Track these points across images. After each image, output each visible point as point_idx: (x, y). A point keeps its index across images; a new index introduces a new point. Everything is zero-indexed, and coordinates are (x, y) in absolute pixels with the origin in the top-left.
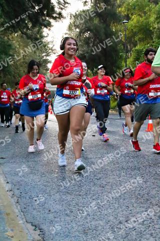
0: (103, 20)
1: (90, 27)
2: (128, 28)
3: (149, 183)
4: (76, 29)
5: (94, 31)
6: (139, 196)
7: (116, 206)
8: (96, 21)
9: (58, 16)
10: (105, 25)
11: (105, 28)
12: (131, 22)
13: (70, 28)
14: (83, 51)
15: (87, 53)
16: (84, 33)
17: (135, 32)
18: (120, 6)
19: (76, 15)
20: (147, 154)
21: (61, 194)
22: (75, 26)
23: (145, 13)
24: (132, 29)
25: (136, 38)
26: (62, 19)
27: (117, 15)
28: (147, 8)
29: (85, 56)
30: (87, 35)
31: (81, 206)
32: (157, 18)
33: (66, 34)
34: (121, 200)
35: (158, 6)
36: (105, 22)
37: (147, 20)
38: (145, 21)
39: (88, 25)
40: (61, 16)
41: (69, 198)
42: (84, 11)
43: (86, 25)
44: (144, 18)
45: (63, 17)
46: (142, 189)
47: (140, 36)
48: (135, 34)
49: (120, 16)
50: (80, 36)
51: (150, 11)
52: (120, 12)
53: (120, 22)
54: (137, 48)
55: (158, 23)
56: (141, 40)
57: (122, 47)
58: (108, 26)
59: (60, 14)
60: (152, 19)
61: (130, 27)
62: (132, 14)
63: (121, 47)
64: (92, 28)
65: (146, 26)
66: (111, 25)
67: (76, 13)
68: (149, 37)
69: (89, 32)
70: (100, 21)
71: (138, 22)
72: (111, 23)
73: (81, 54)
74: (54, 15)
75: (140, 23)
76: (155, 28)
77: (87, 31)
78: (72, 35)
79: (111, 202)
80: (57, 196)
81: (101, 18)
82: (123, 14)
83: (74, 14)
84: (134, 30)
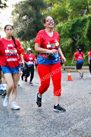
0: (35, 7)
1: (26, 12)
2: (52, 13)
3: (70, 116)
4: (17, 14)
5: (29, 15)
6: (63, 125)
7: (49, 132)
8: (30, 8)
9: (4, 6)
10: (36, 11)
11: (36, 13)
12: (53, 8)
13: (13, 14)
14: (23, 29)
15: (25, 30)
16: (22, 17)
17: (57, 15)
19: (16, 5)
20: (68, 96)
21: (11, 127)
22: (16, 12)
23: (62, 2)
24: (54, 13)
25: (58, 19)
26: (6, 7)
27: (44, 4)
29: (24, 32)
30: (24, 18)
31: (25, 135)
32: (70, 6)
33: (10, 17)
34: (52, 129)
36: (36, 9)
37: (64, 7)
38: (62, 8)
39: (25, 11)
40: (6, 5)
41: (16, 129)
42: (21, 2)
43: (23, 11)
44: (61, 5)
45: (7, 7)
46: (65, 120)
47: (60, 17)
48: (56, 17)
49: (46, 5)
50: (20, 18)
52: (46, 2)
53: (46, 8)
54: (58, 25)
55: (71, 9)
56: (61, 20)
58: (38, 11)
59: (5, 4)
60: (67, 6)
61: (53, 12)
62: (54, 3)
64: (27, 13)
65: (63, 10)
66: (40, 11)
67: (16, 4)
68: (65, 18)
69: (26, 16)
70: (33, 8)
72: (40, 9)
73: (21, 31)
74: (1, 5)
75: (59, 9)
76: (69, 12)
77: (24, 15)
78: (14, 18)
79: (45, 130)
80: (8, 129)
81: (33, 6)
82: (48, 3)
83: (15, 4)
84: (56, 14)
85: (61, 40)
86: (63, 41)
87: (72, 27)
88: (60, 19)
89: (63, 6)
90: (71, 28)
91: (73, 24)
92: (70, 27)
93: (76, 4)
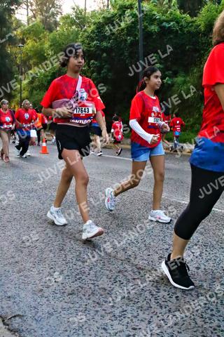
2: (24, 52)
12: (26, 46)
17: (30, 56)
18: (15, 29)
23: (40, 39)
24: (27, 53)
25: (31, 62)
27: (13, 38)
28: (42, 35)
32: (51, 46)
35: (52, 34)
38: (39, 47)
44: (38, 43)
47: (34, 60)
48: (29, 58)
49: (15, 39)
51: (45, 37)
52: (15, 36)
53: (15, 44)
54: (31, 72)
55: (52, 50)
56: (36, 64)
57: (17, 68)
60: (47, 45)
62: (27, 39)
63: (15, 68)
65: (41, 51)
66: (7, 46)
71: (33, 46)
75: (35, 48)
76: (48, 55)
82: (18, 37)
84: (29, 54)
85: (35, 92)
86: (37, 94)
87: (51, 76)
88: (34, 62)
89: (41, 45)
90: (49, 78)
91: (54, 73)
92: (48, 76)
93: (60, 44)
